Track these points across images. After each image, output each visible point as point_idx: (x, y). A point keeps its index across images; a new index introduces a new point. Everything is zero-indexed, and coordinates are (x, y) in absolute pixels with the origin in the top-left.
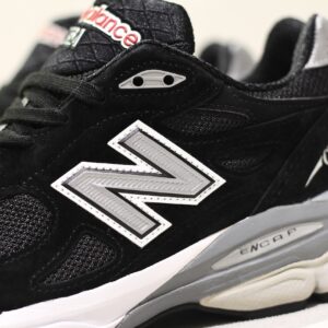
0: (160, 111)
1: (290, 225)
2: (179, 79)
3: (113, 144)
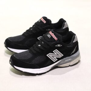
0: (59, 49)
1: (68, 59)
2: (61, 46)
3: (54, 51)
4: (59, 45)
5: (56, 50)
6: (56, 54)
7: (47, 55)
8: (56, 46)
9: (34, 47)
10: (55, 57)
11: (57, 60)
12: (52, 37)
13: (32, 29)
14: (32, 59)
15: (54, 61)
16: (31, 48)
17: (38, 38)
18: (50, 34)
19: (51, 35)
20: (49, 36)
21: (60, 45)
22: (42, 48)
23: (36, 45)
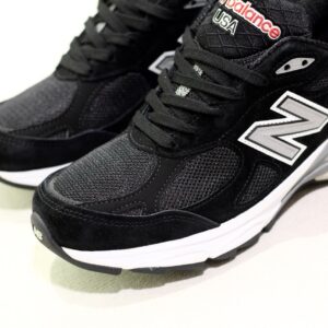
0: (299, 83)
2: (310, 61)
3: (274, 108)
4: (296, 64)
5: (288, 93)
6: (290, 118)
7: (242, 139)
8: (281, 71)
9: (151, 110)
10: (289, 139)
11: (304, 148)
12: (244, 25)
13: (100, 27)
14: (158, 181)
15: (291, 163)
16: (139, 118)
17: (152, 68)
18: (230, 12)
19: (235, 16)
20: (225, 22)
21: (301, 60)
22: (204, 106)
23: (159, 94)
